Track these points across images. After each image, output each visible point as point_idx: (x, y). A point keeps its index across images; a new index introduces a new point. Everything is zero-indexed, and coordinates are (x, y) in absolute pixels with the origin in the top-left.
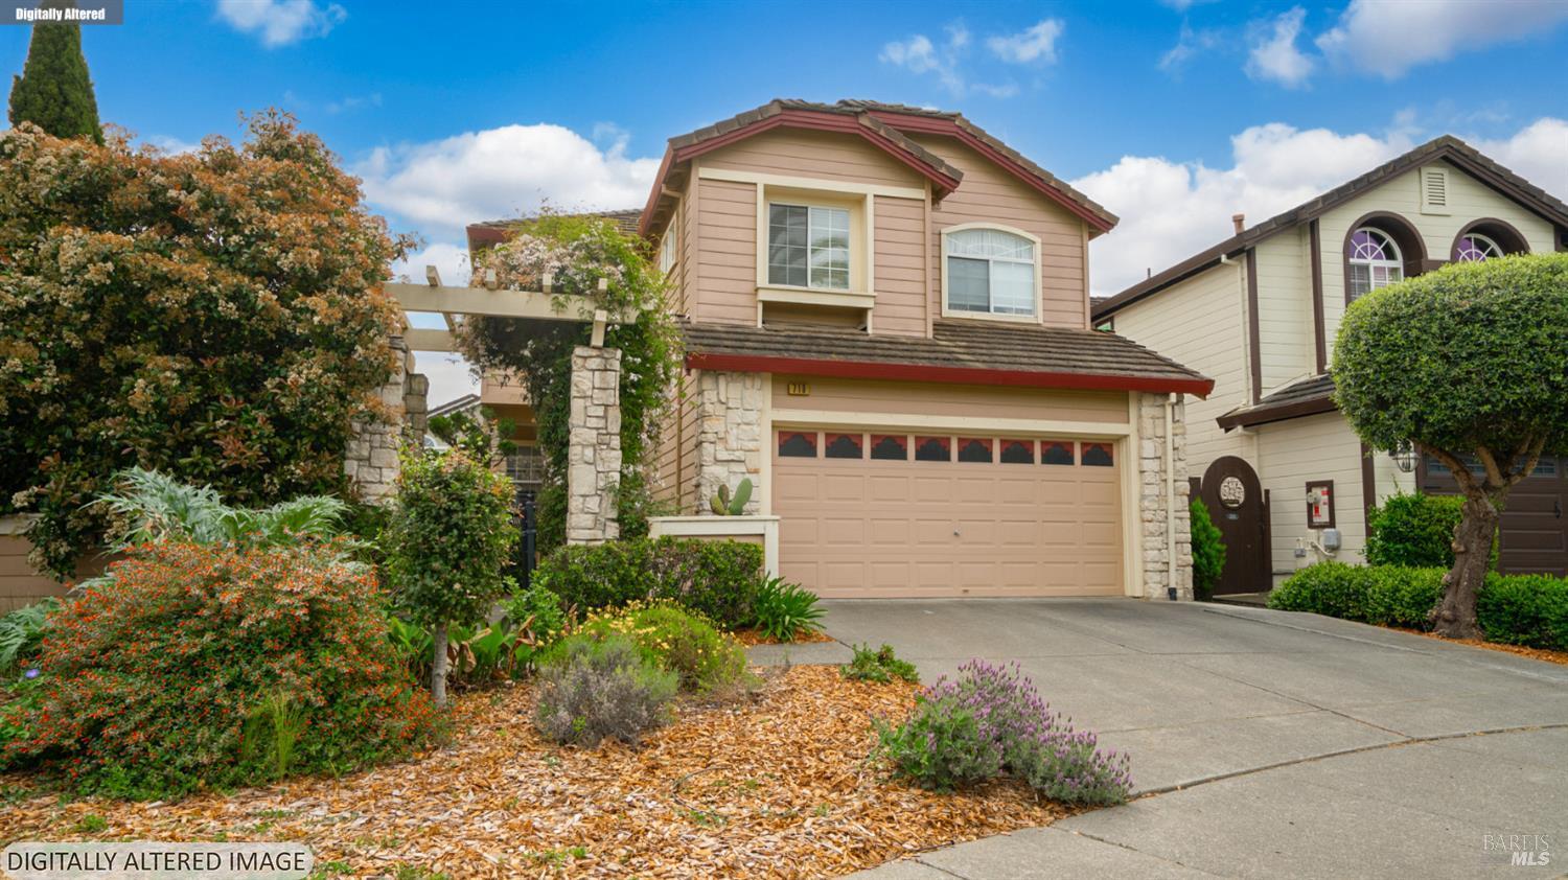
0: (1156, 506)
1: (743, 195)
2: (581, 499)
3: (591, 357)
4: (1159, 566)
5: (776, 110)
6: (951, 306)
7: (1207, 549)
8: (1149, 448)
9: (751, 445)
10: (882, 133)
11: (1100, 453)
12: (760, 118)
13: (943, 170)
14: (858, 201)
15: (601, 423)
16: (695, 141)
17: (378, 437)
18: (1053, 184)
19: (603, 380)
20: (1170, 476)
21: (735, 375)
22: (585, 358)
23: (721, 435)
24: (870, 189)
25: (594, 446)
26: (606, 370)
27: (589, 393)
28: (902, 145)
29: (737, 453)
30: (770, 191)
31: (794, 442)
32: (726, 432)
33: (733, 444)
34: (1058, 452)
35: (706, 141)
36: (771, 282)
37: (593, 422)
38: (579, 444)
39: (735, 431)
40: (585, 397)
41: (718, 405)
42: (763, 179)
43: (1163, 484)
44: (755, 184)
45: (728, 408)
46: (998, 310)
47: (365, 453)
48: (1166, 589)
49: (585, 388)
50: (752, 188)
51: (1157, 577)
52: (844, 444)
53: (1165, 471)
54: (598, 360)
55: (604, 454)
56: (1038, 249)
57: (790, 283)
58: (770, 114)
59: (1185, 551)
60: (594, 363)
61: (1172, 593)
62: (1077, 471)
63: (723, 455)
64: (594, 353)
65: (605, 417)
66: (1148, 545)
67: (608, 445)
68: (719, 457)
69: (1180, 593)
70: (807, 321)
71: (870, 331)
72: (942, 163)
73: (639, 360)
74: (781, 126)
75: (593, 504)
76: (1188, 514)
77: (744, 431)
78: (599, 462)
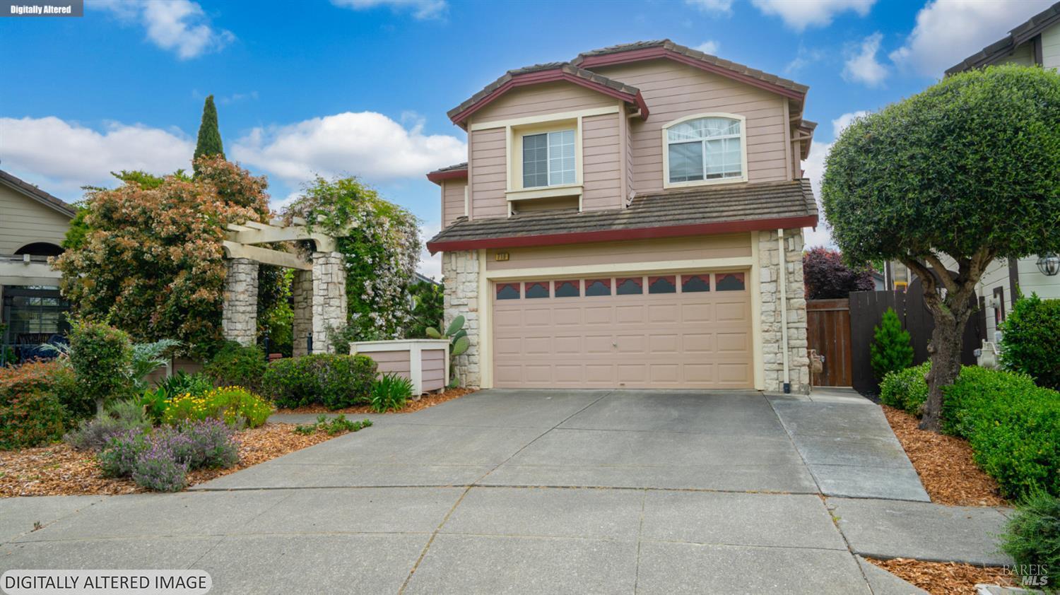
0: (772, 320)
1: (498, 136)
2: (317, 334)
3: (320, 258)
4: (775, 366)
5: (509, 78)
6: (672, 180)
7: (889, 351)
8: (766, 274)
9: (470, 295)
10: (578, 75)
11: (733, 280)
12: (499, 86)
13: (623, 90)
14: (572, 123)
15: (325, 293)
16: (461, 110)
17: (234, 307)
18: (746, 73)
19: (326, 269)
20: (783, 296)
21: (461, 252)
22: (317, 258)
23: (454, 290)
24: (578, 114)
25: (322, 305)
26: (327, 264)
27: (320, 277)
28: (593, 80)
29: (463, 300)
30: (515, 130)
31: (505, 290)
32: (456, 288)
33: (461, 295)
34: (695, 282)
35: (468, 108)
36: (524, 187)
37: (322, 293)
38: (316, 305)
39: (461, 287)
40: (318, 279)
41: (451, 272)
42: (508, 123)
43: (778, 302)
44: (505, 127)
45: (458, 273)
46: (709, 177)
47: (229, 316)
48: (782, 385)
49: (317, 274)
50: (503, 130)
51: (774, 375)
52: (537, 289)
53: (780, 292)
54: (323, 259)
55: (327, 309)
56: (743, 125)
57: (538, 186)
58: (505, 82)
59: (800, 355)
60: (322, 261)
61: (787, 388)
62: (713, 296)
63: (455, 302)
64: (321, 255)
65: (327, 289)
66: (766, 350)
67: (329, 304)
68: (453, 303)
69: (795, 387)
70: (545, 209)
71: (581, 210)
72: (622, 85)
73: (354, 255)
74: (513, 87)
75: (322, 336)
76: (805, 325)
77: (467, 286)
78: (325, 313)
